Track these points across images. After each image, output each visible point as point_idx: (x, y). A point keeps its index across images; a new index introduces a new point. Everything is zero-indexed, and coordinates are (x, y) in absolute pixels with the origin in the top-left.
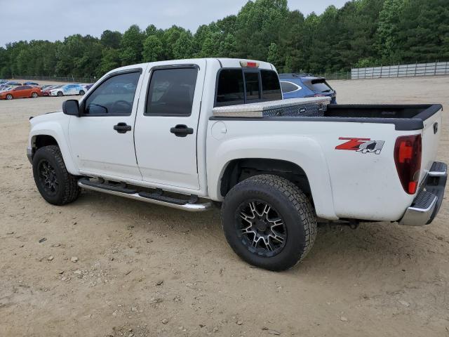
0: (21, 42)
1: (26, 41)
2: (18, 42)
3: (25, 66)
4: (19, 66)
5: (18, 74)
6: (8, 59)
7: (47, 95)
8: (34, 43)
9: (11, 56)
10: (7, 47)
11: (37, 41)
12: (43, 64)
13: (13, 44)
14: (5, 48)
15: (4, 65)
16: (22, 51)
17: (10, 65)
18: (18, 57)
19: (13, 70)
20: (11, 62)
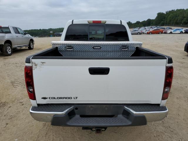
0: (172, 10)
1: (174, 10)
2: (171, 10)
3: (170, 21)
4: (168, 20)
5: (167, 24)
6: (165, 18)
7: (165, 33)
8: (178, 10)
9: (166, 17)
10: (166, 13)
11: (179, 10)
12: (178, 19)
13: (169, 11)
14: (165, 13)
15: (163, 20)
16: (171, 14)
17: (165, 20)
18: (169, 17)
19: (165, 22)
20: (165, 19)
